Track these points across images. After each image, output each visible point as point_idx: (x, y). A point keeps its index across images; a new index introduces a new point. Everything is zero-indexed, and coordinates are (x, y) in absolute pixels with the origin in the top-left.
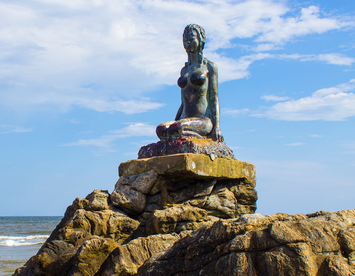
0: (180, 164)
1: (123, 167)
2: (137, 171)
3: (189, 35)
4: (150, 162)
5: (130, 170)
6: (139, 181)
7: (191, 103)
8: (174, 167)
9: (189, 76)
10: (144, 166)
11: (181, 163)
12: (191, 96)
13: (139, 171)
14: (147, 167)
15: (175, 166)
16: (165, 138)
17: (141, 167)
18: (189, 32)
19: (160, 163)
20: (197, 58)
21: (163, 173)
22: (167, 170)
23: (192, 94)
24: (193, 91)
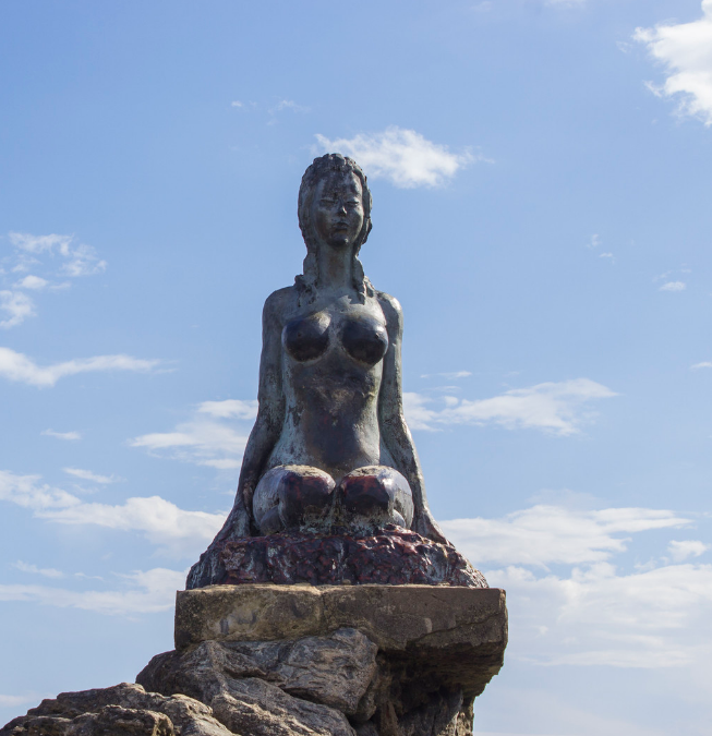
0: (480, 622)
1: (202, 607)
2: (275, 630)
3: (344, 187)
4: (342, 600)
5: (240, 622)
6: (306, 668)
7: (334, 418)
8: (452, 629)
9: (332, 324)
10: (309, 613)
11: (483, 617)
12: (338, 393)
13: (284, 629)
14: (323, 618)
15: (458, 627)
16: (320, 521)
17: (298, 614)
18: (342, 179)
19: (388, 609)
20: (347, 271)
21: (400, 646)
22: (421, 638)
23: (341, 387)
24: (347, 375)
